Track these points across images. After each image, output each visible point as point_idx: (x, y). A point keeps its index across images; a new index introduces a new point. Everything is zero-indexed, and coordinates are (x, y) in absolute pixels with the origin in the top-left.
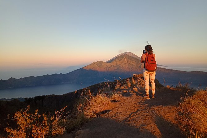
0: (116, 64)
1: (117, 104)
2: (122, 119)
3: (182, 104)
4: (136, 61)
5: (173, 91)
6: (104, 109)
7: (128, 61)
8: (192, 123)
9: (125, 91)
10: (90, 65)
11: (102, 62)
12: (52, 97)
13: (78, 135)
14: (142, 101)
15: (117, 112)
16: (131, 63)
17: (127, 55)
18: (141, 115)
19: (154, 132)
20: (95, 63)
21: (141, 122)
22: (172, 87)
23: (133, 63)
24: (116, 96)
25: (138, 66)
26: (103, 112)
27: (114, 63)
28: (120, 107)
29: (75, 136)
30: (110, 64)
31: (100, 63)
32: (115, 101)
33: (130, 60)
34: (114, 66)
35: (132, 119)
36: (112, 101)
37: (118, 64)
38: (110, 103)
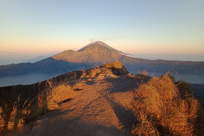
0: (88, 53)
1: (79, 93)
2: (83, 107)
3: (137, 90)
4: (106, 51)
5: (133, 78)
6: (67, 98)
7: (98, 50)
8: (144, 106)
9: (90, 80)
10: (60, 54)
11: (73, 51)
12: (19, 87)
13: (36, 125)
14: (104, 88)
15: (79, 100)
16: (102, 52)
17: (98, 44)
18: (100, 102)
19: (111, 116)
20: (65, 52)
21: (100, 108)
22: (133, 74)
23: (103, 52)
24: (79, 85)
25: (109, 55)
26: (65, 101)
27: (85, 52)
28: (82, 96)
29: (33, 126)
30: (81, 53)
31: (70, 52)
32: (78, 90)
33: (101, 50)
34: (85, 55)
35: (92, 106)
36: (75, 90)
37: (89, 53)
38: (72, 92)
